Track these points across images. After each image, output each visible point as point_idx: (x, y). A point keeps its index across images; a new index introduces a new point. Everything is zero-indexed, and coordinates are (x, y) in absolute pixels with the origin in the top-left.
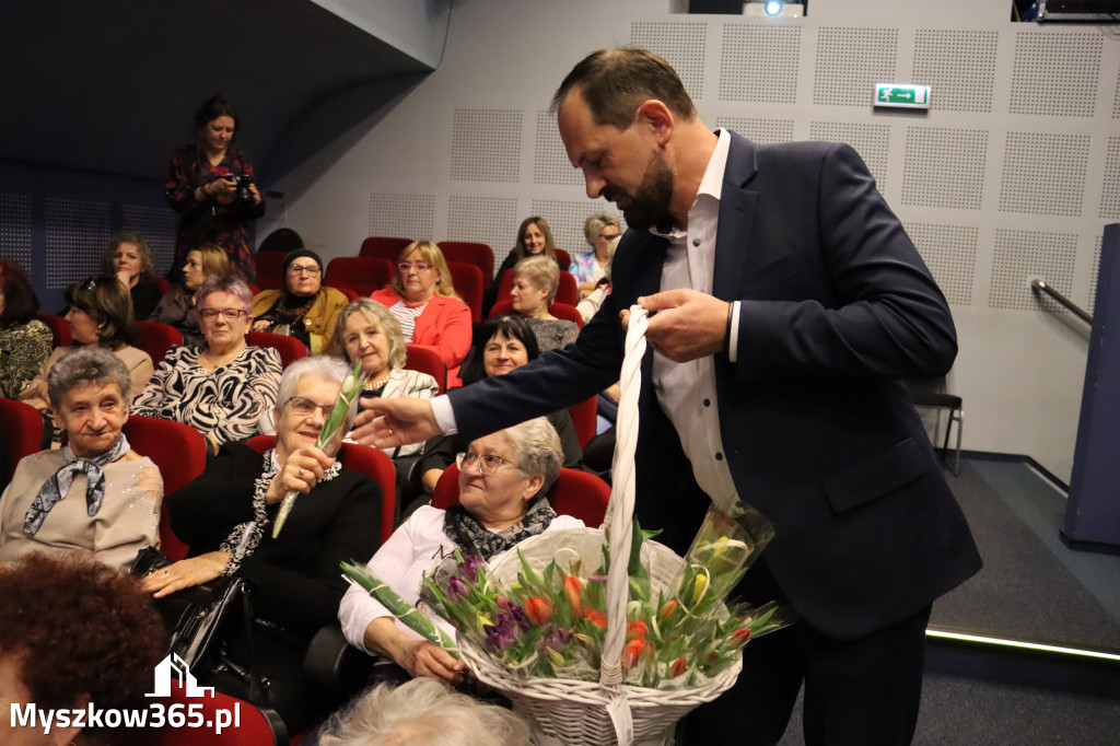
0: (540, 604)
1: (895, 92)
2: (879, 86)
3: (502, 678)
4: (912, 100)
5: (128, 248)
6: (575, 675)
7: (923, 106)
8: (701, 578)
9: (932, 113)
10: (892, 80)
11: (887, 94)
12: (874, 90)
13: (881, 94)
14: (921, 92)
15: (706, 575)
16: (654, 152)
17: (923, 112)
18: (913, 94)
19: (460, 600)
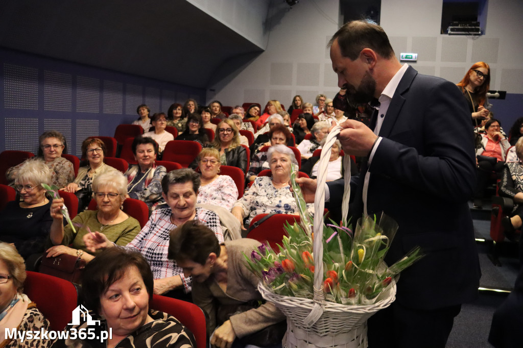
0: (288, 262)
1: (407, 56)
2: (402, 54)
3: (273, 297)
4: (412, 58)
5: (191, 103)
6: (304, 296)
7: (415, 60)
8: (361, 251)
9: (418, 62)
10: (405, 52)
11: (404, 57)
12: (400, 56)
13: (402, 56)
14: (414, 56)
15: (363, 249)
16: (367, 71)
17: (415, 62)
18: (412, 56)
19: (256, 262)
